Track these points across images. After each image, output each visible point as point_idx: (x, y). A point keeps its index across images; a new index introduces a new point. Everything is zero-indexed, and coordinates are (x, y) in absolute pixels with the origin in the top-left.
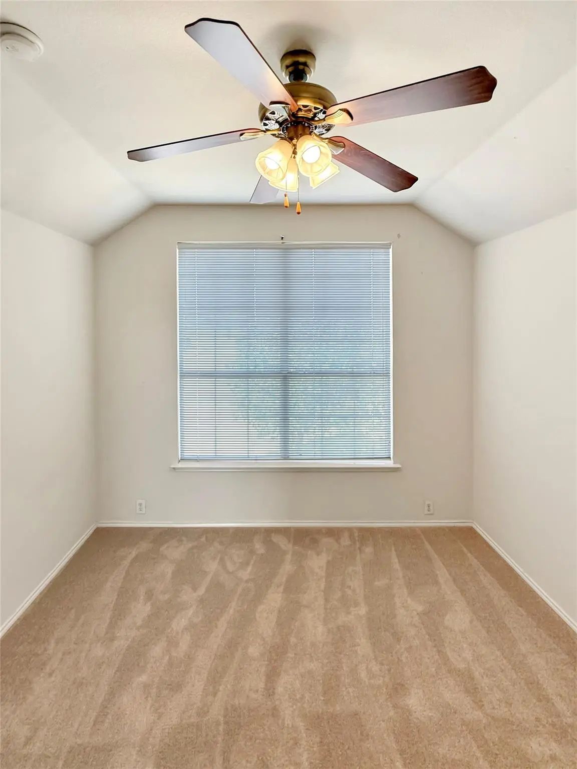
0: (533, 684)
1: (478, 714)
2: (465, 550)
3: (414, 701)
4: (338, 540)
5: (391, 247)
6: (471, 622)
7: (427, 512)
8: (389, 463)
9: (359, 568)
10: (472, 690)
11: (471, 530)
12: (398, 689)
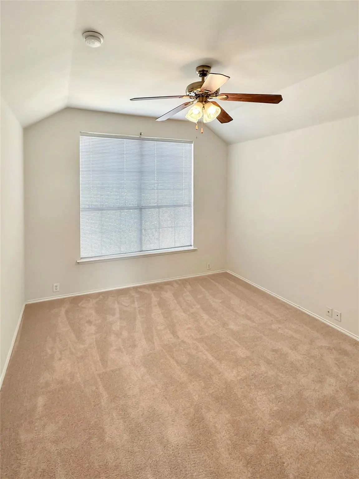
0: (267, 313)
1: (254, 324)
2: (228, 280)
3: (232, 326)
4: (172, 286)
5: (193, 143)
6: (240, 301)
7: (208, 268)
8: (192, 248)
9: (188, 293)
10: (249, 318)
11: (226, 273)
12: (225, 324)
